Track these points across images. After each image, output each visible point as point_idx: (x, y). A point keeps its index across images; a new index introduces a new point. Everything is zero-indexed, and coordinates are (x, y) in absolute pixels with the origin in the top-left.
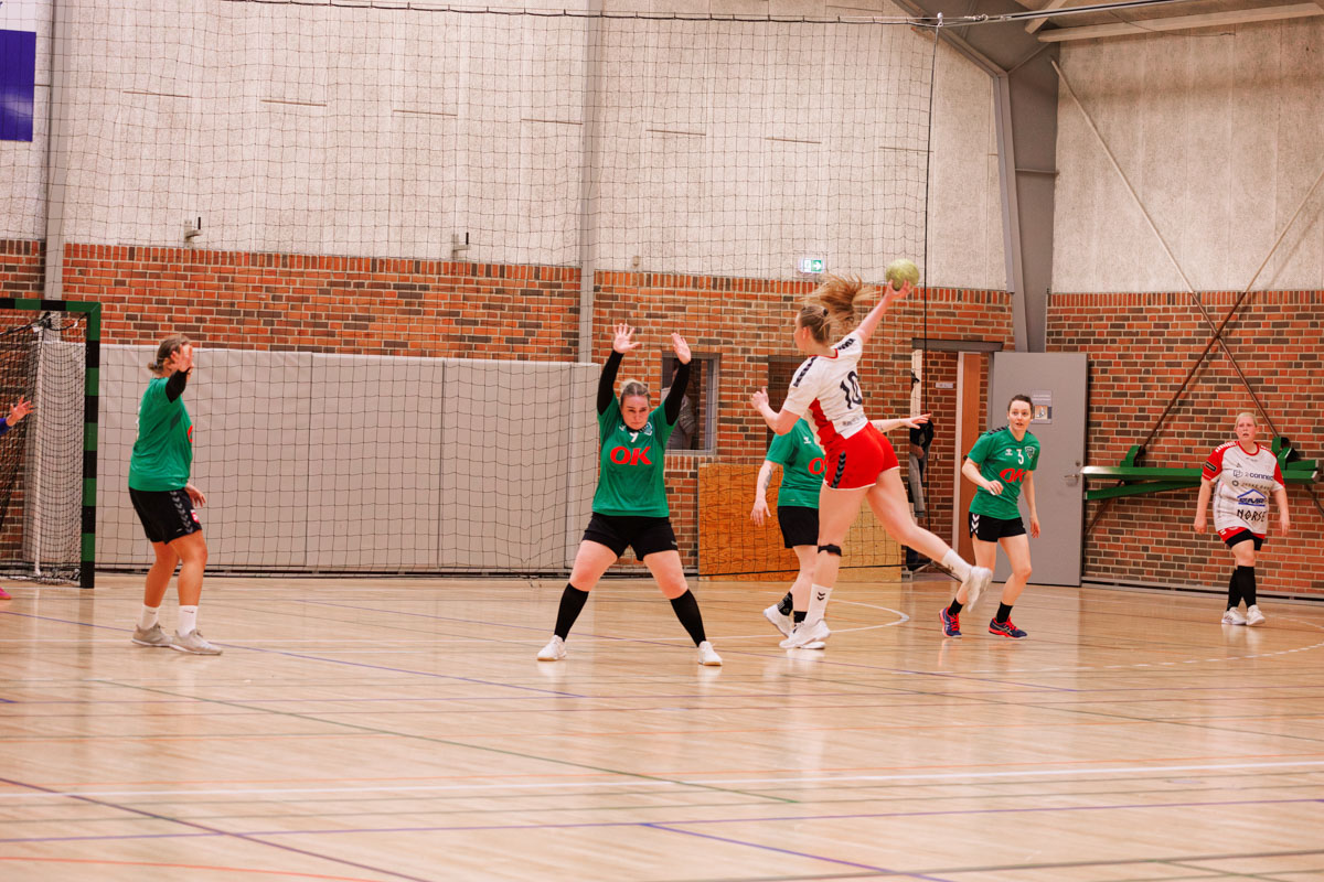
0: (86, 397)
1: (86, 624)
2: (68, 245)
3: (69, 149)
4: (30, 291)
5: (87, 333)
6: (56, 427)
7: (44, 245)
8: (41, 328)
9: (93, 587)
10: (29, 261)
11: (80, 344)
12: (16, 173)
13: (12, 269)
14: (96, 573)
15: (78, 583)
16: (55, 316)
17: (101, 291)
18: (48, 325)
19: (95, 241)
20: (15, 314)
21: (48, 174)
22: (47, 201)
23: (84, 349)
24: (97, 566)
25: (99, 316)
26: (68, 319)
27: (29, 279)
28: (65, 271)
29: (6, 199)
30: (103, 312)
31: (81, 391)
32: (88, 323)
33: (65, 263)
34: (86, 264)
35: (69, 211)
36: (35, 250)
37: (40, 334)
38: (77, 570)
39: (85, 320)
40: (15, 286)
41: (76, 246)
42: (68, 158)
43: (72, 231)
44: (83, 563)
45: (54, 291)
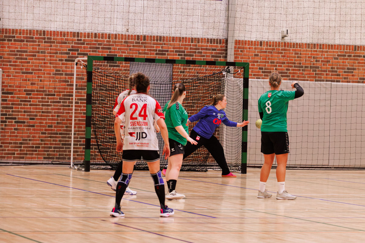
0: (243, 99)
1: (243, 188)
2: (236, 41)
3: (236, 3)
4: (222, 58)
5: (244, 75)
6: (232, 111)
7: (227, 40)
8: (226, 73)
9: (246, 173)
10: (221, 47)
11: (241, 79)
12: (216, 12)
13: (215, 50)
14: (247, 168)
15: (240, 172)
16: (231, 68)
17: (249, 58)
18: (229, 72)
19: (247, 39)
20: (216, 67)
21: (228, 13)
22: (228, 24)
23: (243, 81)
24: (247, 165)
25: (248, 68)
26: (236, 69)
27: (221, 53)
28: (235, 51)
29: (212, 23)
30: (250, 66)
31: (242, 97)
32: (244, 71)
33: (235, 47)
34: (243, 48)
35: (237, 27)
36: (223, 43)
37: (226, 75)
38: (240, 167)
39: (243, 70)
40: (216, 57)
41: (239, 41)
42: (236, 7)
43: (238, 35)
44: (242, 164)
45: (231, 58)
